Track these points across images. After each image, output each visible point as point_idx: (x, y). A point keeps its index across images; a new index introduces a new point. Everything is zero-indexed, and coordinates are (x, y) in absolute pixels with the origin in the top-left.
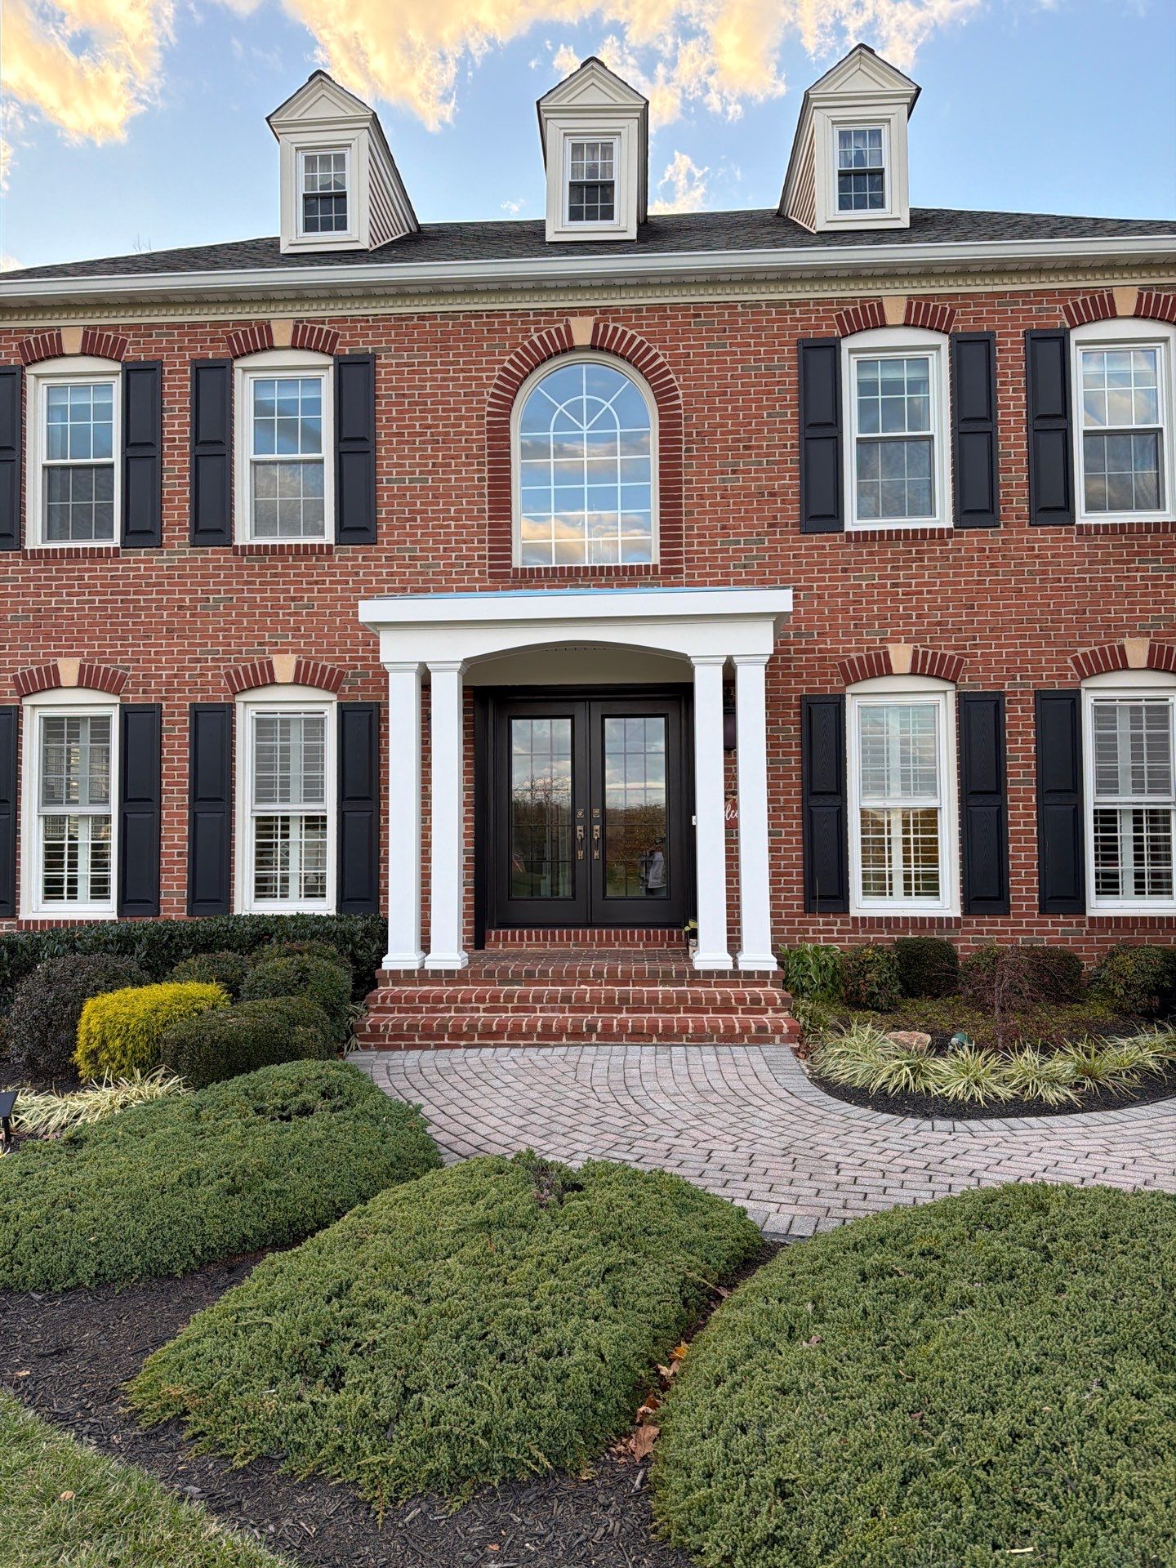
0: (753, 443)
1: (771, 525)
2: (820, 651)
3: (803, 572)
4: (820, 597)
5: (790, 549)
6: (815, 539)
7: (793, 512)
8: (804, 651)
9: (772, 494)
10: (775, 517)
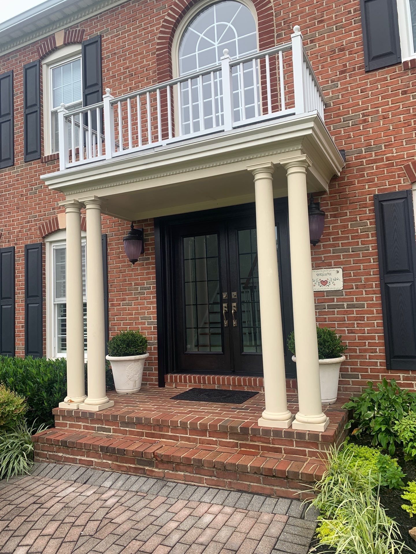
0: (325, 17)
1: (342, 72)
2: (388, 159)
3: (370, 101)
4: (384, 118)
5: (358, 86)
6: (378, 75)
7: (359, 58)
8: (375, 161)
9: (342, 50)
10: (345, 66)
